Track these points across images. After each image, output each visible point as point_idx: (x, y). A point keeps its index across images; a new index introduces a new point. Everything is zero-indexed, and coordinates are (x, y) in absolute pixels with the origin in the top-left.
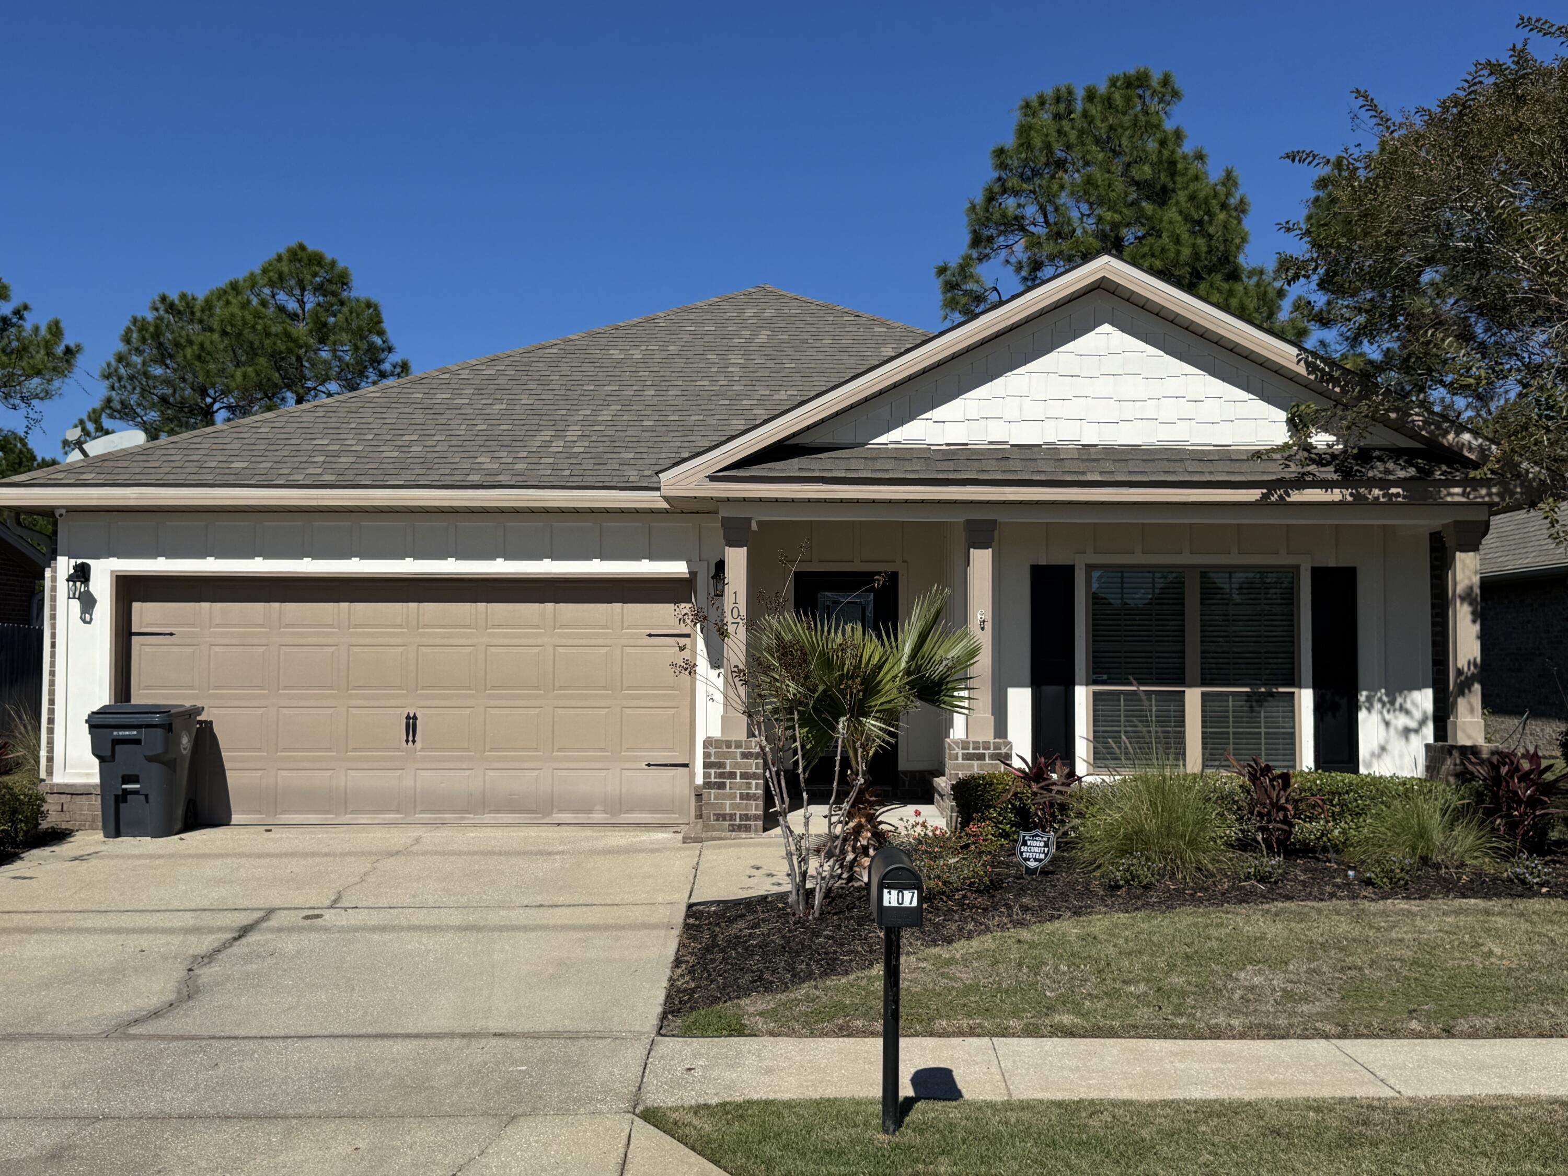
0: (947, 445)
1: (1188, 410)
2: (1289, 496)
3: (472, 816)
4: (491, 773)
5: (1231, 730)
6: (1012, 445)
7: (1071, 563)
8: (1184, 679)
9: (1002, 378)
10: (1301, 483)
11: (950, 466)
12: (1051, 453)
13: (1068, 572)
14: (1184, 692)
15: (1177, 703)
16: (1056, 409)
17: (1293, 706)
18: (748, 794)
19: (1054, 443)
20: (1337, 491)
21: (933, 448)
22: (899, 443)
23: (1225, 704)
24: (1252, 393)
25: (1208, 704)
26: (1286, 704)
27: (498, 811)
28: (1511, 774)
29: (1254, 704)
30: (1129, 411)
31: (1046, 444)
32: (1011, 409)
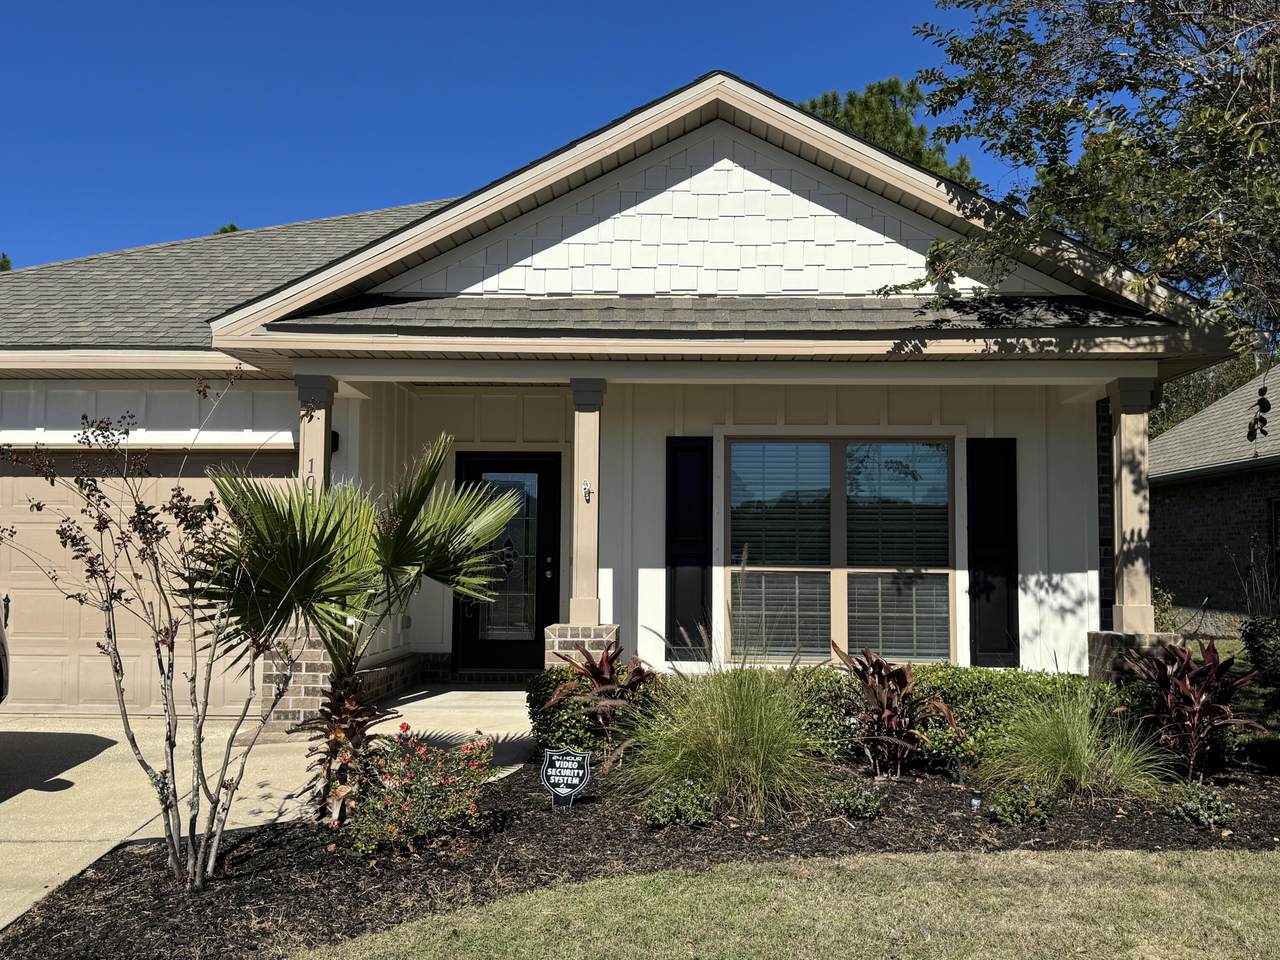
0: (550, 295)
1: (816, 254)
2: (925, 346)
3: (65, 705)
4: (86, 660)
5: (880, 615)
6: (622, 296)
7: (708, 435)
8: (829, 560)
9: (609, 222)
10: (937, 331)
11: (547, 316)
12: (663, 301)
13: (706, 444)
14: (829, 573)
15: (822, 585)
16: (668, 254)
17: (947, 589)
18: (314, 688)
19: (667, 294)
20: (980, 342)
21: (533, 298)
22: (495, 293)
23: (872, 586)
24: (891, 238)
25: (856, 586)
26: (939, 587)
27: (92, 701)
28: (1180, 675)
29: (902, 586)
30: (749, 257)
31: (659, 294)
32: (620, 255)
